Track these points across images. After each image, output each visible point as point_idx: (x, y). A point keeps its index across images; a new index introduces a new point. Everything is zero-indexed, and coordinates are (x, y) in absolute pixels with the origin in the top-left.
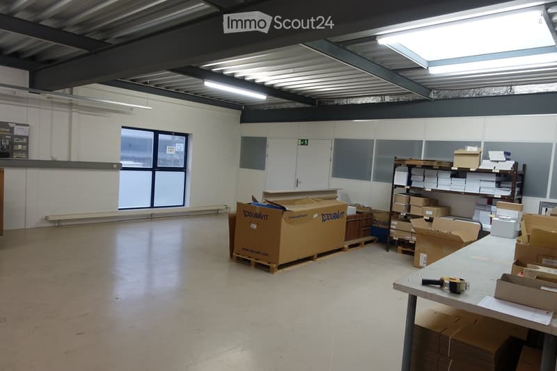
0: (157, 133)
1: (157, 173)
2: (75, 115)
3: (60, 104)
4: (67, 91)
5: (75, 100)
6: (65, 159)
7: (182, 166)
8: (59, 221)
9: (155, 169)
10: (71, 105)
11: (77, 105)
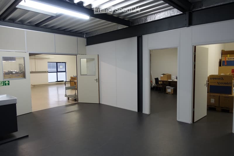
0: (57, 63)
1: (58, 73)
2: (36, 61)
3: (33, 58)
4: (34, 56)
5: (36, 57)
6: (35, 71)
7: (65, 71)
8: (34, 85)
9: (57, 72)
10: (35, 58)
11: (36, 58)
